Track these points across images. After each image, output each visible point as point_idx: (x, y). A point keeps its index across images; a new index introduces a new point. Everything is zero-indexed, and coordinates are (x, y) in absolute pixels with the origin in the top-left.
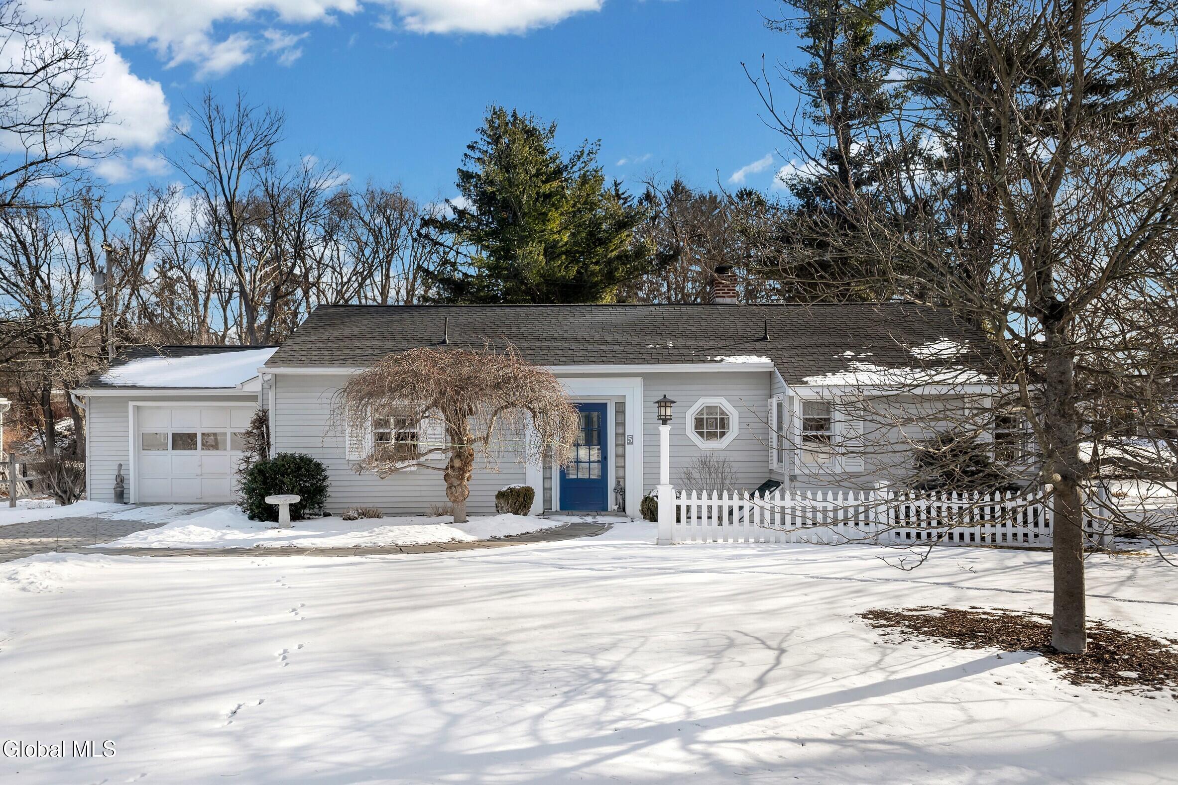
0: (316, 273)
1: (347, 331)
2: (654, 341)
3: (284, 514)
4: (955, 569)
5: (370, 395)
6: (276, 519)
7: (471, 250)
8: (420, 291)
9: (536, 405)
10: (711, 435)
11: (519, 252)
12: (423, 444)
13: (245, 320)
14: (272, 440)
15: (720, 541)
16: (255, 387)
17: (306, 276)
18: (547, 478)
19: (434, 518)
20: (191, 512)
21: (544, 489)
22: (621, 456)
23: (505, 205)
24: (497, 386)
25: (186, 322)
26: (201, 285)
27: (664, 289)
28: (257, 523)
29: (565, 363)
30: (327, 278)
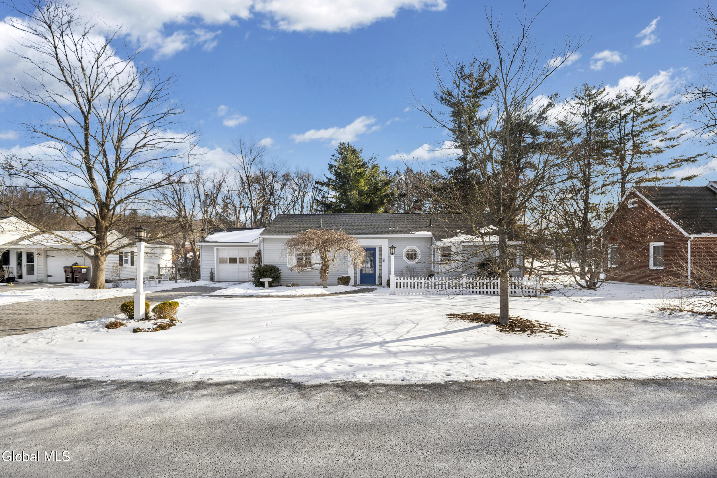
0: (278, 201)
1: (288, 223)
2: (392, 227)
3: (267, 285)
4: (484, 302)
5: (295, 245)
6: (264, 287)
7: (333, 193)
8: (315, 207)
9: (350, 248)
10: (412, 259)
11: (349, 194)
12: (313, 262)
13: (253, 218)
14: (262, 260)
15: (411, 294)
16: (257, 242)
17: (274, 202)
18: (355, 273)
19: (317, 287)
20: (235, 284)
21: (354, 277)
22: (381, 266)
23: (345, 177)
24: (337, 242)
25: (233, 218)
26: (238, 206)
27: (403, 206)
28: (258, 288)
29: (361, 234)
30: (282, 203)
